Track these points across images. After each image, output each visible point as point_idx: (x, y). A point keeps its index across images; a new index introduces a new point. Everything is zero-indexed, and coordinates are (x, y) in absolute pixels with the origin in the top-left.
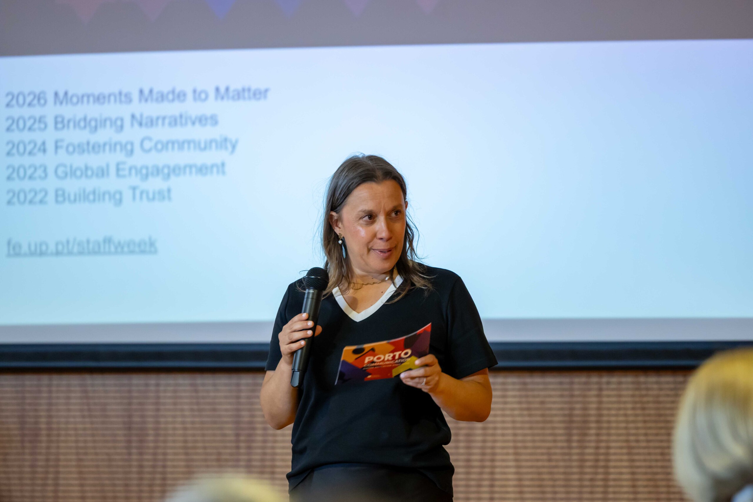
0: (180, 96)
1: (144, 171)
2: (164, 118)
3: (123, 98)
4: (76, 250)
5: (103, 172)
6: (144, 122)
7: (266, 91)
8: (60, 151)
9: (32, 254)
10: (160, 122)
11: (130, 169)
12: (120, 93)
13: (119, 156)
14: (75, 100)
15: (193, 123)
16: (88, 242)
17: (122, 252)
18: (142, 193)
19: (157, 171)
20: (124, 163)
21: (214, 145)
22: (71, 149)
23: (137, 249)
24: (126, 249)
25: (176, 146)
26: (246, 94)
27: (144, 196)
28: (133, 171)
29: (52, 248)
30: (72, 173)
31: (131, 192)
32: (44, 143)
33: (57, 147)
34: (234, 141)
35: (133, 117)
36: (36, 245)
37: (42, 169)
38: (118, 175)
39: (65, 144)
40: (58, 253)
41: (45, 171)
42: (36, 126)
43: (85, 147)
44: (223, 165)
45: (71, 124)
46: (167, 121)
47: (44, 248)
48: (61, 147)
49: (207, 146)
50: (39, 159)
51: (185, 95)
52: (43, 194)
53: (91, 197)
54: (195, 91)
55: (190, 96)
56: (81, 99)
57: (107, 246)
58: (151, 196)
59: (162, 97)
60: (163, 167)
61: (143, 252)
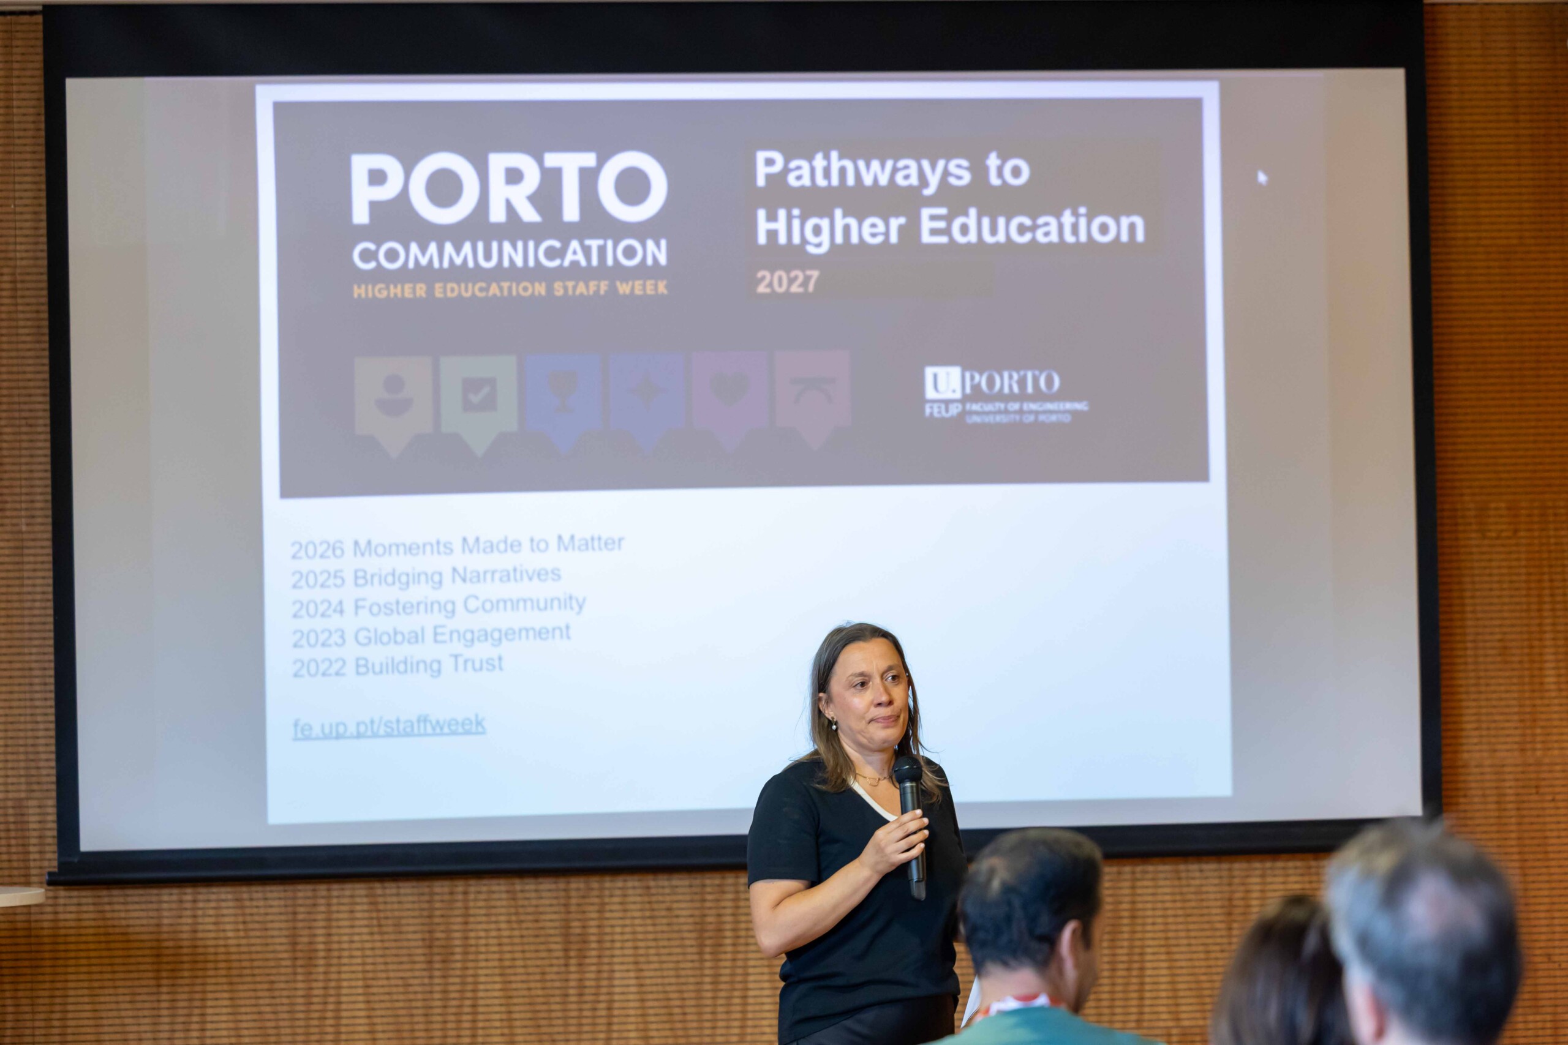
0: (514, 546)
1: (469, 636)
2: (493, 573)
3: (442, 549)
4: (382, 732)
5: (416, 638)
6: (468, 576)
7: (620, 540)
8: (360, 611)
9: (326, 737)
10: (489, 576)
11: (451, 633)
12: (438, 543)
13: (438, 618)
14: (380, 550)
15: (530, 579)
16: (398, 721)
17: (442, 734)
18: (466, 661)
19: (486, 635)
20: (443, 626)
21: (556, 603)
22: (375, 609)
23: (460, 730)
24: (446, 730)
25: (509, 604)
26: (596, 543)
27: (469, 664)
28: (455, 636)
29: (352, 729)
30: (377, 638)
31: (453, 659)
32: (341, 603)
33: (357, 607)
34: (581, 600)
35: (454, 570)
36: (331, 726)
37: (340, 633)
38: (436, 641)
39: (367, 604)
40: (359, 736)
41: (342, 637)
42: (331, 582)
43: (394, 607)
44: (568, 627)
45: (376, 579)
46: (497, 576)
47: (341, 729)
48: (363, 607)
49: (548, 605)
50: (335, 622)
51: (520, 544)
52: (340, 663)
53: (402, 667)
54: (532, 540)
55: (526, 545)
56: (388, 549)
57: (422, 725)
58: (477, 666)
59: (491, 547)
60: (493, 630)
61: (468, 733)
